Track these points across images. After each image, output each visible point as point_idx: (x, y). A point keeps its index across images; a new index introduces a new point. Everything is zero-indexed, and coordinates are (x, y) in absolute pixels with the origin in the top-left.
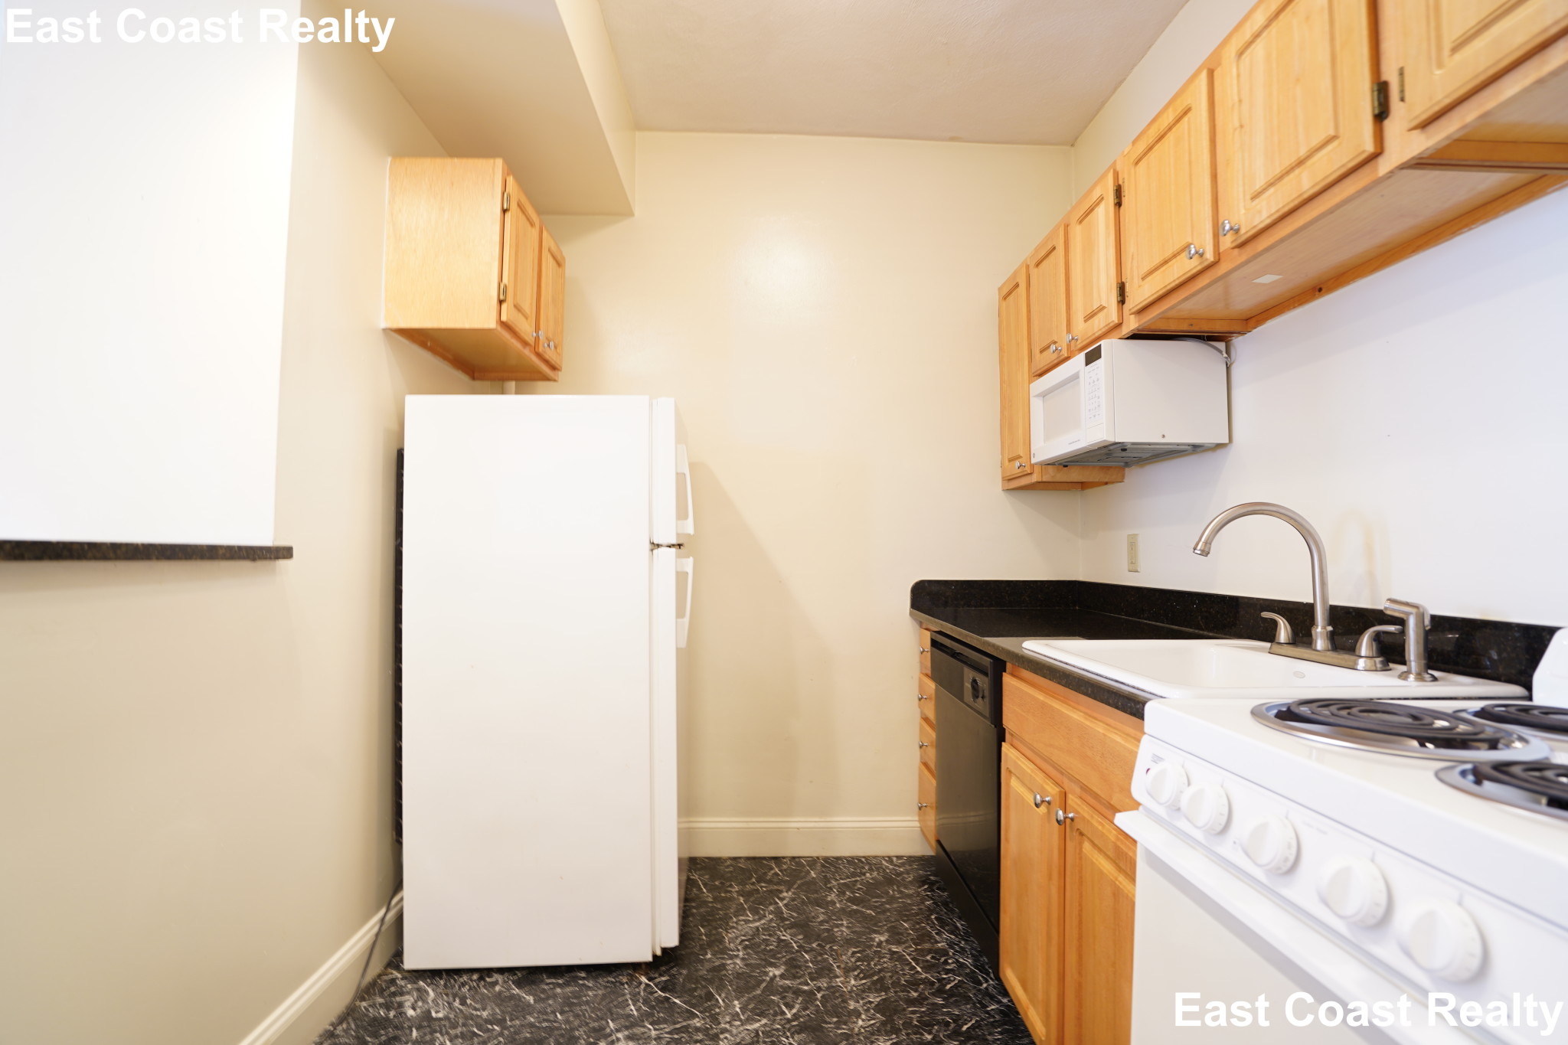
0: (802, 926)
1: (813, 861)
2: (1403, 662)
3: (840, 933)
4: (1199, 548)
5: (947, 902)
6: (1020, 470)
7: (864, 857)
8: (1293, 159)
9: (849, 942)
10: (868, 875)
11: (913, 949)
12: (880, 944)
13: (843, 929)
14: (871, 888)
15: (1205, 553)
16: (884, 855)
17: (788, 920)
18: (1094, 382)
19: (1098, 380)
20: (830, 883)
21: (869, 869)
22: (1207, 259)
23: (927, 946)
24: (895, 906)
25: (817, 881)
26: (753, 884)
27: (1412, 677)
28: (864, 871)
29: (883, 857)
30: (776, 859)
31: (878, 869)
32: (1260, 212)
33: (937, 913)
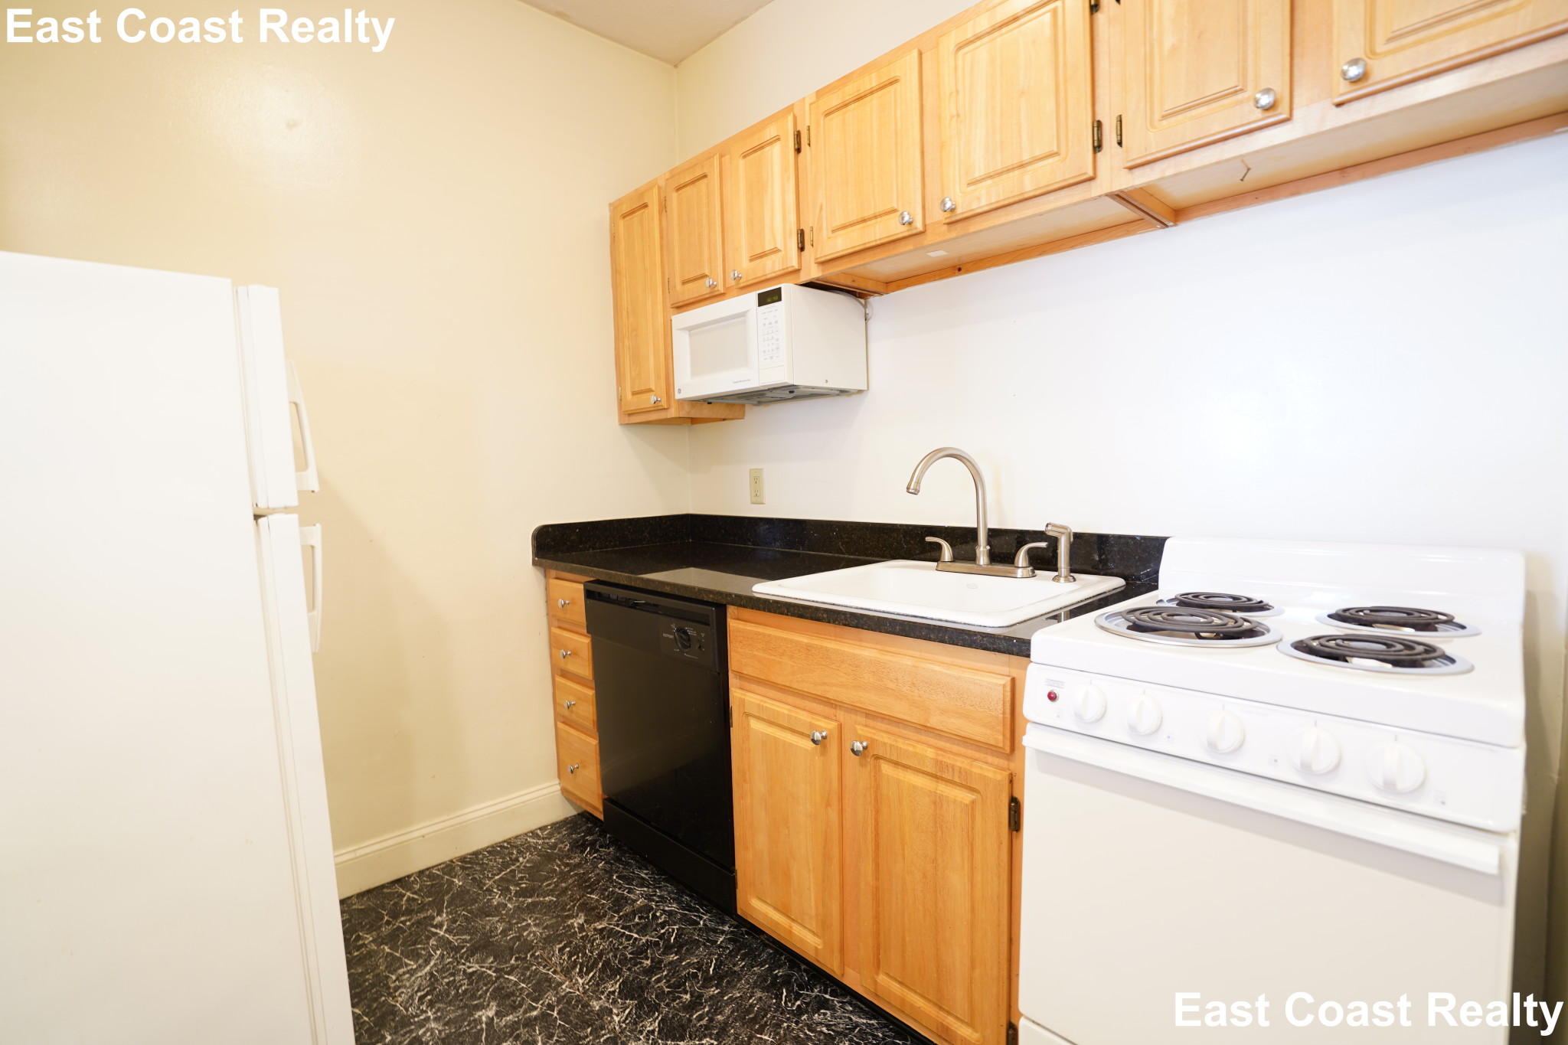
0: (483, 946)
1: (449, 867)
2: (1056, 570)
3: (532, 935)
4: (912, 487)
5: (617, 857)
6: (655, 405)
7: (505, 841)
8: (1016, 161)
9: (548, 941)
10: (521, 859)
11: (616, 919)
12: (581, 928)
13: (533, 930)
14: (533, 871)
15: (916, 492)
16: (525, 831)
17: (463, 947)
18: (770, 323)
19: (776, 322)
20: (485, 884)
21: (518, 853)
22: (916, 228)
23: (628, 909)
24: (570, 881)
25: (468, 888)
26: (388, 923)
27: (1062, 580)
28: (514, 856)
29: (526, 834)
30: (398, 881)
31: (528, 849)
32: (979, 199)
33: (616, 872)
